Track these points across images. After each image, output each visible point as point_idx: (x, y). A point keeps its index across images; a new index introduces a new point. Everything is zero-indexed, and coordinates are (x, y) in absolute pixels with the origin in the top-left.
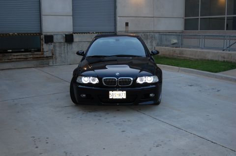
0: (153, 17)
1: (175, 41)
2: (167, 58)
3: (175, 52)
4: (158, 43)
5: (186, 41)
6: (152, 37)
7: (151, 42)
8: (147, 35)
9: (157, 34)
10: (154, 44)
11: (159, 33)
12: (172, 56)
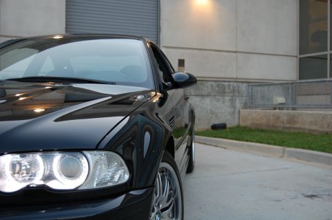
0: (236, 52)
1: (281, 100)
2: (262, 131)
3: (278, 118)
4: (246, 103)
5: (301, 100)
6: (234, 91)
7: (232, 101)
8: (224, 87)
9: (245, 85)
10: (238, 104)
11: (249, 82)
12: (274, 126)
